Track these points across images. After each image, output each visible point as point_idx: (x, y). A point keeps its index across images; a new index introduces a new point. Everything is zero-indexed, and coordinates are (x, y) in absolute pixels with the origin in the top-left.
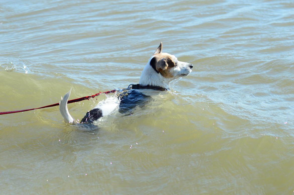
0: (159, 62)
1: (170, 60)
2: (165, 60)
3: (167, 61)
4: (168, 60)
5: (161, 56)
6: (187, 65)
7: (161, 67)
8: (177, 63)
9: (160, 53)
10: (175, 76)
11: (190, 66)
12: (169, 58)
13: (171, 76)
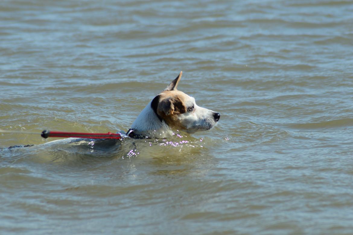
0: (163, 102)
1: (179, 101)
2: (172, 100)
3: (173, 102)
4: (176, 101)
5: (167, 95)
6: (209, 113)
7: (163, 110)
8: (193, 107)
9: (172, 89)
10: (188, 128)
11: (214, 115)
12: (178, 99)
13: (181, 126)
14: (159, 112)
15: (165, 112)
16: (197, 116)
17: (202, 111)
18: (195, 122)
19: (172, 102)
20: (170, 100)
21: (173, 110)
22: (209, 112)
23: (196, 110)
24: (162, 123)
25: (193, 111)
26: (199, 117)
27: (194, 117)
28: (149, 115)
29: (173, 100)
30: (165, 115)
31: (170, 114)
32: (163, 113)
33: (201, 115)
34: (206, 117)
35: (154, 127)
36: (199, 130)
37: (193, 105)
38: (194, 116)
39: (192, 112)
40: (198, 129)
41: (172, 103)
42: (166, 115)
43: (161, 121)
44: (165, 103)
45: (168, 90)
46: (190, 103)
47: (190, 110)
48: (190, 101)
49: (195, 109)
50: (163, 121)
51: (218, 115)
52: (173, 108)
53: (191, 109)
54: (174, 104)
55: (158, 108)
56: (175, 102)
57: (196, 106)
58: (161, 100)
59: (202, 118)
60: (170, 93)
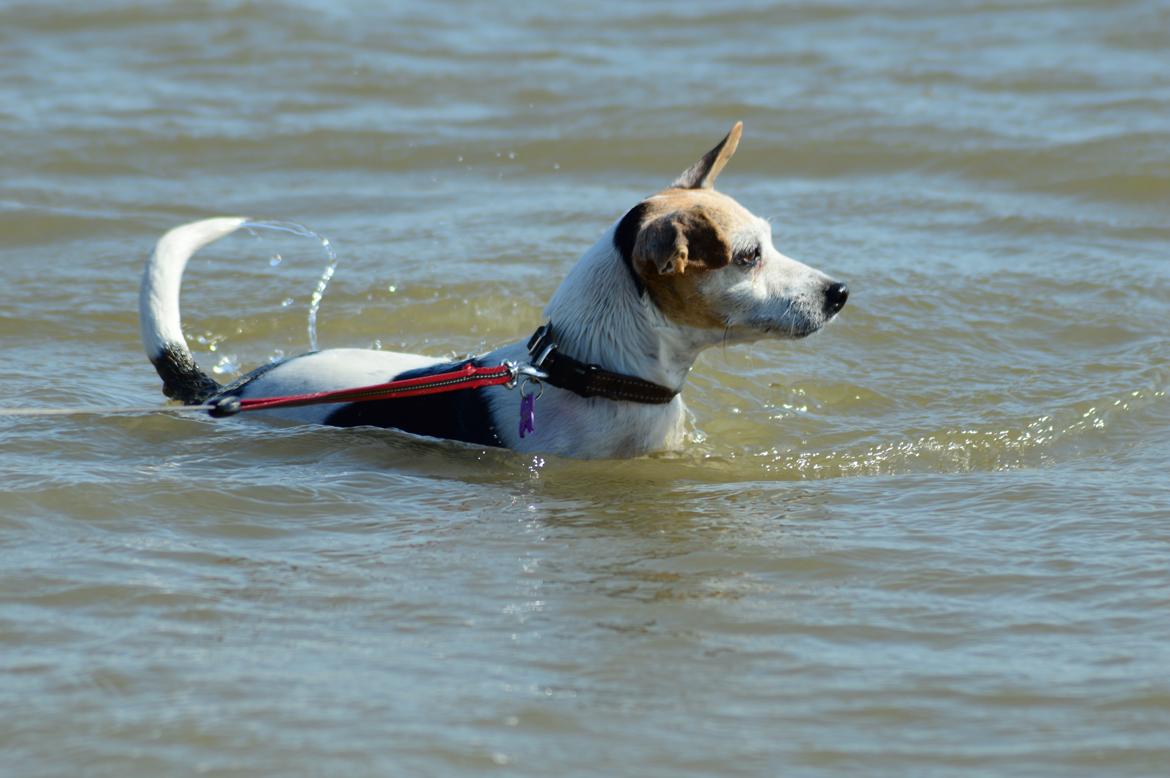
0: (651, 227)
1: (705, 227)
2: (680, 220)
3: (686, 228)
4: (697, 225)
5: (671, 201)
6: (809, 281)
7: (653, 255)
8: (757, 252)
9: (697, 185)
10: (729, 324)
11: (828, 288)
12: (703, 217)
13: (707, 317)
14: (639, 263)
15: (656, 262)
16: (768, 285)
17: (788, 273)
18: (757, 306)
19: (680, 228)
20: (675, 223)
21: (683, 256)
22: (811, 276)
23: (769, 265)
24: (641, 301)
25: (758, 266)
26: (774, 290)
27: (755, 287)
28: (598, 270)
29: (687, 223)
30: (657, 272)
31: (672, 270)
32: (651, 267)
33: (780, 283)
34: (795, 294)
35: (610, 316)
36: (769, 333)
37: (755, 246)
38: (757, 286)
39: (753, 270)
40: (767, 331)
41: (680, 233)
42: (660, 273)
43: (641, 295)
44: (657, 231)
45: (682, 187)
46: (749, 237)
47: (744, 263)
48: (749, 233)
49: (765, 263)
50: (645, 294)
51: (841, 290)
52: (684, 250)
53: (749, 259)
54: (686, 234)
55: (636, 249)
56: (693, 228)
57: (769, 250)
58: (648, 221)
59: (783, 295)
60: (684, 197)
